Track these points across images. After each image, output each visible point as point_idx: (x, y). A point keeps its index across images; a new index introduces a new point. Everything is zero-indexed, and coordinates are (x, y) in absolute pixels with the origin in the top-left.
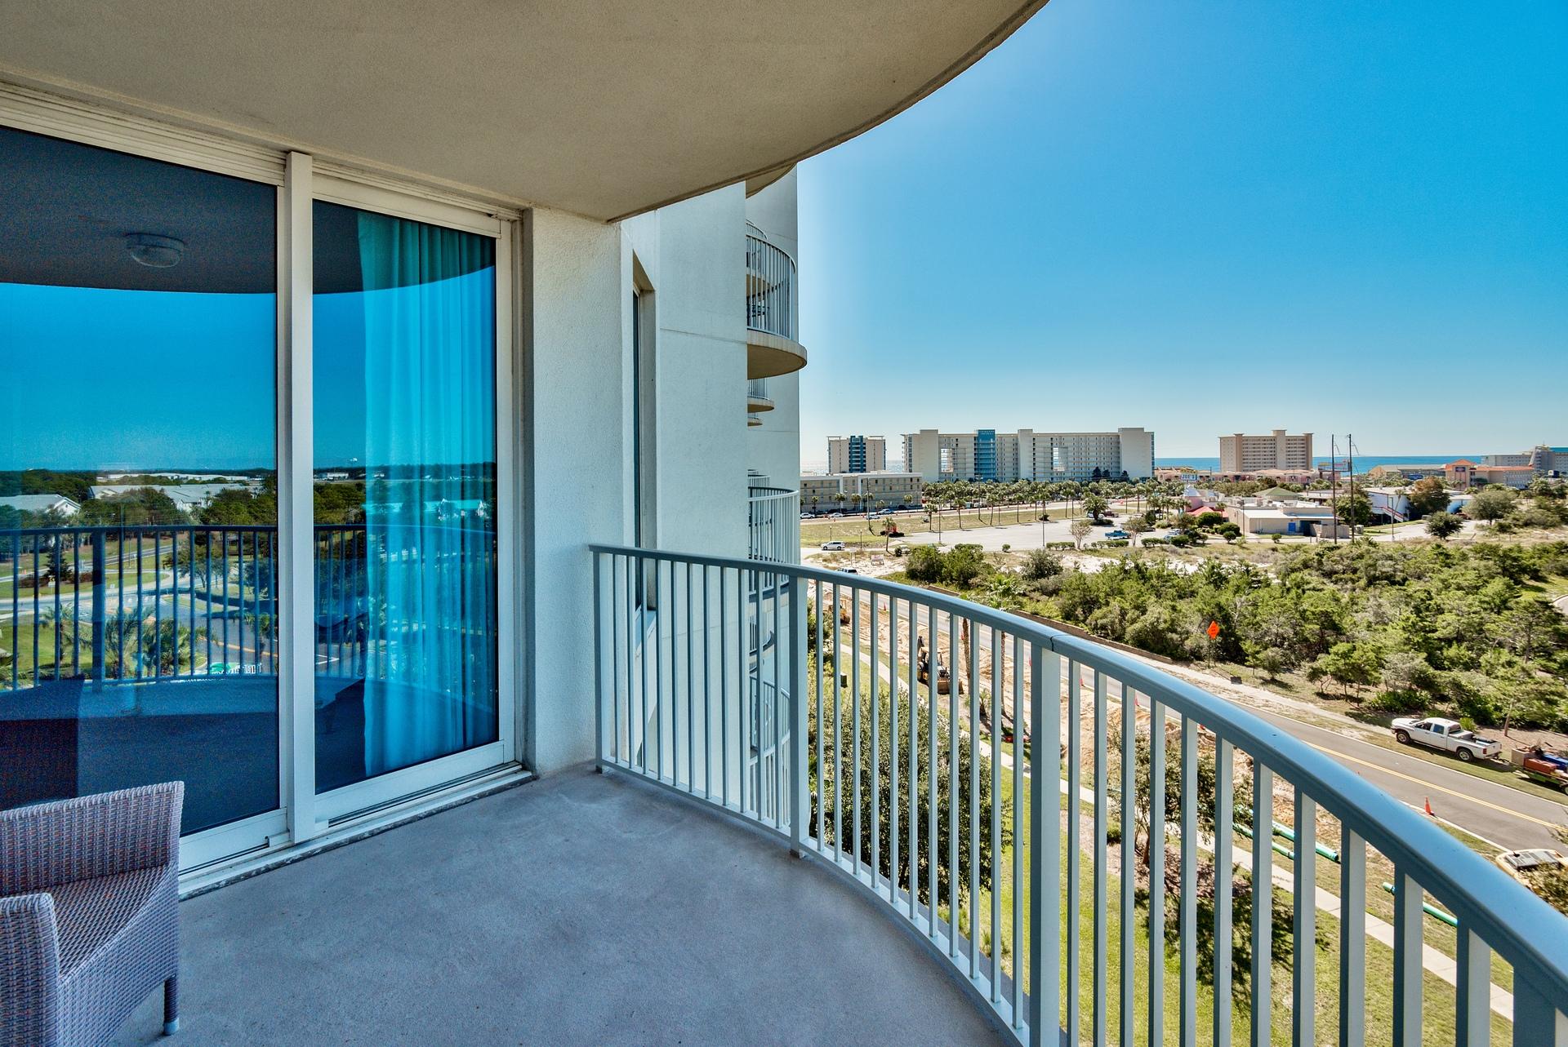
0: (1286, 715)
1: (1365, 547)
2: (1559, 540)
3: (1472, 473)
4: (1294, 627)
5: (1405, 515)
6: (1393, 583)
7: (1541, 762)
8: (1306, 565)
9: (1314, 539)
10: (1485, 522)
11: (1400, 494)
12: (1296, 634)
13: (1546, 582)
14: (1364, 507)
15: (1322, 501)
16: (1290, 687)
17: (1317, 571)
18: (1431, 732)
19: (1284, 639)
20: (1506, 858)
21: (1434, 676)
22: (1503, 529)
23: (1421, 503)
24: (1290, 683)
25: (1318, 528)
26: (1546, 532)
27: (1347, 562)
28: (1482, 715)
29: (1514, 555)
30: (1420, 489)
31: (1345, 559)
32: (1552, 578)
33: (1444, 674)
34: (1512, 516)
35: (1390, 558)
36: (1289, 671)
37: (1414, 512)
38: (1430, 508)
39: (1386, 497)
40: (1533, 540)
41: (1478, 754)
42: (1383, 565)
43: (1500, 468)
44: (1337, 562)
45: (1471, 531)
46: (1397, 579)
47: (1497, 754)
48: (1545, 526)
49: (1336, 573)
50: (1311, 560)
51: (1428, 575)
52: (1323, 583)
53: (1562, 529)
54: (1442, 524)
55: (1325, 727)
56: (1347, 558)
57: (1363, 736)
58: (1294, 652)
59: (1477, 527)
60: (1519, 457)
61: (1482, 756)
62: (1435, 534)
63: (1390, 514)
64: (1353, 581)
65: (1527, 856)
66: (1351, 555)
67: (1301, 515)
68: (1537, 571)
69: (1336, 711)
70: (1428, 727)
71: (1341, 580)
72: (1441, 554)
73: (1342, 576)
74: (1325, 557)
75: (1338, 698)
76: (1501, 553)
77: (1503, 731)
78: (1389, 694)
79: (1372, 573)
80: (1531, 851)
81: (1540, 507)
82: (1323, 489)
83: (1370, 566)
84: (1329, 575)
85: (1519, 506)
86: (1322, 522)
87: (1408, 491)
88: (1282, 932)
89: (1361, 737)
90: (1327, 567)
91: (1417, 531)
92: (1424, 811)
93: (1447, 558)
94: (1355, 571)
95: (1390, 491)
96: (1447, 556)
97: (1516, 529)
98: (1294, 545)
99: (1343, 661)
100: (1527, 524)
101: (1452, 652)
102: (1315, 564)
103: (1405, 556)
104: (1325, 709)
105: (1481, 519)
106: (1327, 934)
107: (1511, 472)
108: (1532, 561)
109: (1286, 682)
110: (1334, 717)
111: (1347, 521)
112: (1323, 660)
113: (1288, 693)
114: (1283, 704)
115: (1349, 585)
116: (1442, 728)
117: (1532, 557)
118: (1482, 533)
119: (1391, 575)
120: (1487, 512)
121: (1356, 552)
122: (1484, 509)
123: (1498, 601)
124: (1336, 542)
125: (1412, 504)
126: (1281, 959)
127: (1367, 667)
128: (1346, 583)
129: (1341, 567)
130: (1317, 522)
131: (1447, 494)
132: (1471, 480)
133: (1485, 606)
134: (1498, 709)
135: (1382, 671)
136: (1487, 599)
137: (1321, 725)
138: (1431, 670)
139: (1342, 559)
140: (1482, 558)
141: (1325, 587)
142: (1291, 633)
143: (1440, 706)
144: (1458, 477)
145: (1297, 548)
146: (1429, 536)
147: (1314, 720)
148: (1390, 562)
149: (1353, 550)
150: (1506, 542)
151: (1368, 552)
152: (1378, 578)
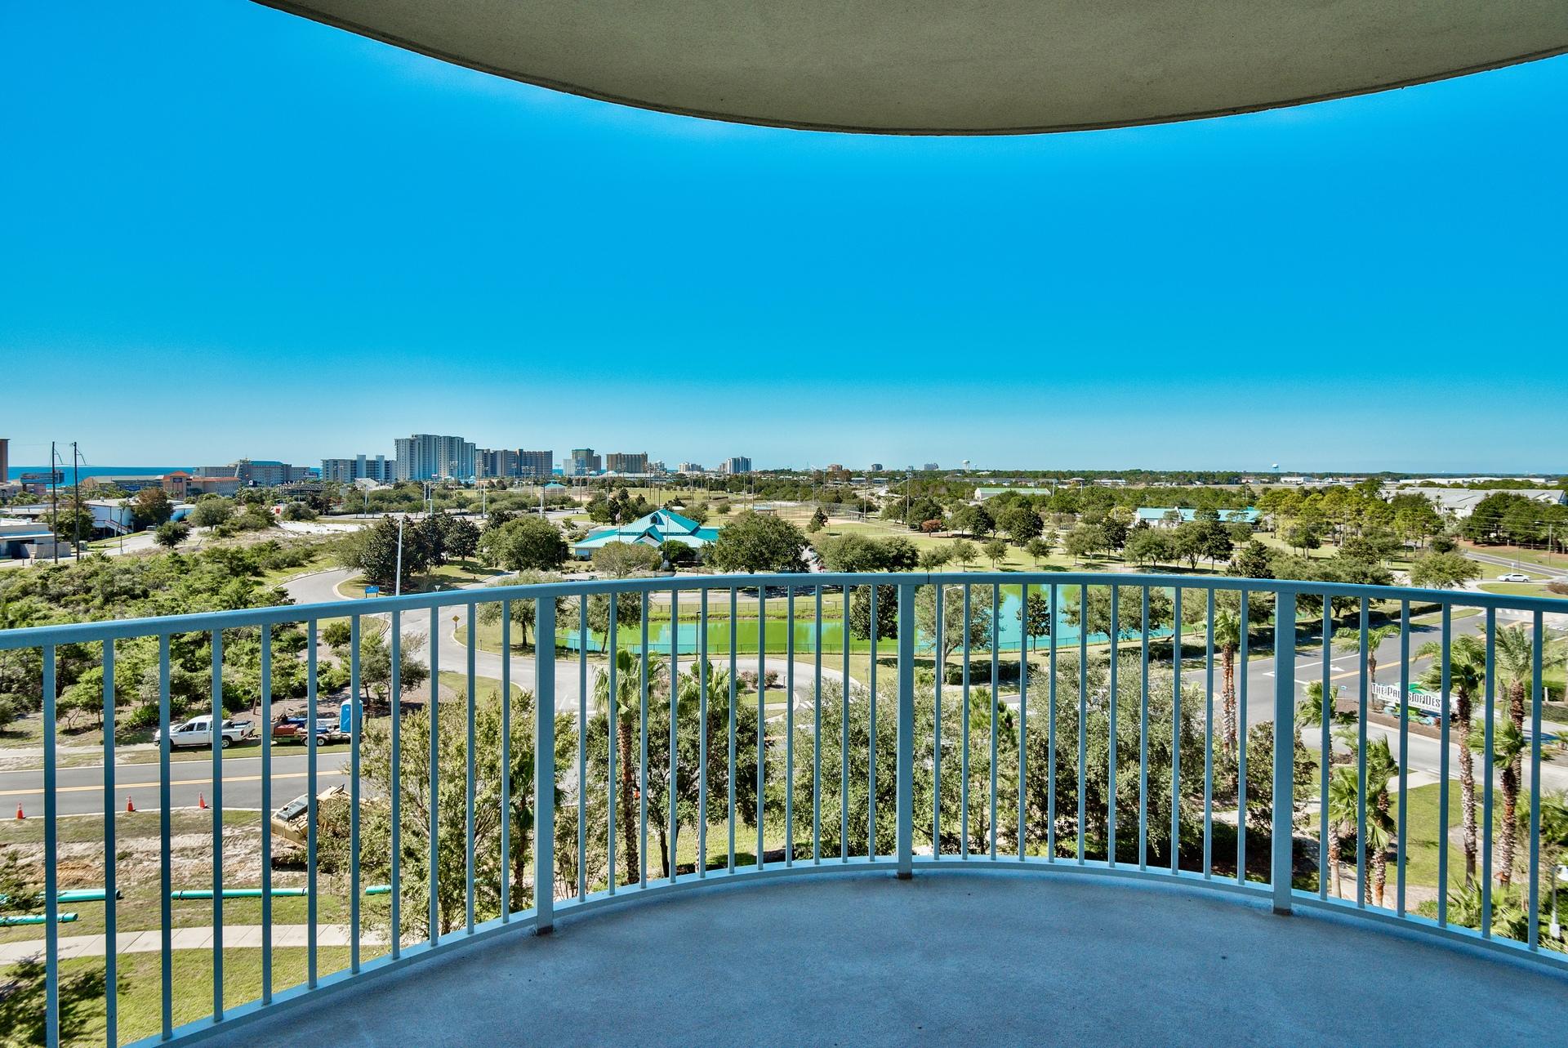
0: (27, 768)
1: (97, 564)
2: (270, 539)
3: (188, 484)
4: (24, 664)
5: (130, 527)
6: (135, 597)
7: (287, 726)
8: (25, 592)
9: (27, 561)
10: (207, 529)
11: (124, 506)
12: (29, 671)
13: (264, 576)
14: (88, 521)
15: (34, 517)
16: (27, 734)
17: (41, 596)
18: (195, 731)
19: (12, 681)
20: (278, 816)
21: (192, 678)
22: (224, 534)
23: (146, 515)
24: (26, 730)
25: (32, 549)
26: (257, 534)
27: (78, 582)
28: (234, 703)
29: (240, 556)
30: (144, 500)
31: (76, 579)
32: (268, 572)
33: (200, 674)
34: (230, 522)
35: (127, 571)
36: (22, 716)
37: (139, 524)
38: (154, 518)
39: (109, 509)
40: (249, 541)
41: (237, 737)
42: (121, 580)
43: (212, 478)
44: (65, 583)
45: (197, 539)
46: (137, 592)
47: (251, 733)
48: (256, 528)
49: (65, 595)
50: (32, 585)
51: (167, 584)
52: (51, 609)
53: (268, 530)
54: (170, 533)
55: (79, 765)
56: (79, 577)
57: (125, 759)
58: (26, 694)
59: (200, 533)
60: (226, 468)
61: (240, 738)
62: (164, 544)
63: (115, 528)
64: (86, 601)
65: (293, 806)
66: (83, 573)
67: (9, 534)
68: (257, 568)
69: (90, 744)
70: (191, 728)
71: (72, 602)
72: (177, 561)
73: (74, 598)
74: (50, 580)
75: (89, 729)
76: (229, 555)
77: (252, 711)
78: (147, 708)
79: (109, 589)
80: (295, 801)
81: (252, 513)
82: (30, 503)
83: (108, 582)
84: (56, 599)
85: (235, 512)
86: (36, 541)
87: (132, 502)
88: (71, 1006)
89: (123, 761)
90: (54, 589)
91: (145, 542)
92: (199, 807)
93: (183, 565)
94: (88, 590)
95: (114, 503)
96: (183, 563)
97: (233, 533)
98: (7, 571)
99: (96, 687)
100: (243, 528)
101: (202, 652)
102: (38, 589)
103: (142, 568)
104: (75, 745)
105: (203, 526)
106: (126, 976)
107: (221, 482)
108: (253, 559)
109: (21, 730)
110: (88, 751)
111: (66, 538)
112: (70, 693)
113: (25, 742)
114: (21, 756)
115: (82, 607)
116: (205, 724)
117: (252, 556)
118: (206, 539)
119: (131, 589)
120: (209, 519)
121: (88, 569)
122: (207, 516)
123: (235, 598)
124: (56, 562)
125: (136, 516)
126: (76, 1034)
127: (125, 687)
128: (78, 604)
129: (70, 588)
130: (31, 541)
131: (171, 504)
132: (188, 490)
133: (225, 604)
134: (247, 692)
135: (140, 687)
136: (226, 598)
137: (74, 764)
138: (188, 674)
139: (72, 579)
140: (214, 562)
141: (52, 612)
142: (22, 672)
143: (195, 706)
144: (175, 488)
145: (12, 573)
146: (158, 546)
147: (65, 762)
148: (127, 576)
149: (85, 567)
150: (229, 544)
151: (102, 568)
152: (116, 594)
